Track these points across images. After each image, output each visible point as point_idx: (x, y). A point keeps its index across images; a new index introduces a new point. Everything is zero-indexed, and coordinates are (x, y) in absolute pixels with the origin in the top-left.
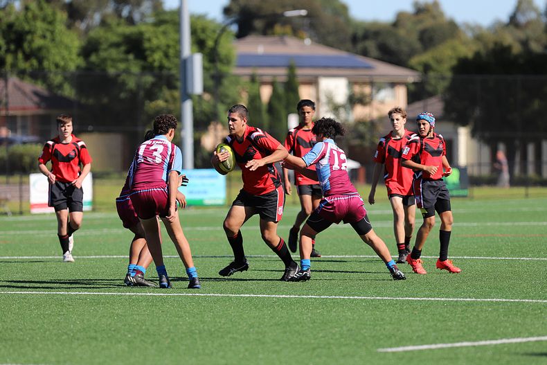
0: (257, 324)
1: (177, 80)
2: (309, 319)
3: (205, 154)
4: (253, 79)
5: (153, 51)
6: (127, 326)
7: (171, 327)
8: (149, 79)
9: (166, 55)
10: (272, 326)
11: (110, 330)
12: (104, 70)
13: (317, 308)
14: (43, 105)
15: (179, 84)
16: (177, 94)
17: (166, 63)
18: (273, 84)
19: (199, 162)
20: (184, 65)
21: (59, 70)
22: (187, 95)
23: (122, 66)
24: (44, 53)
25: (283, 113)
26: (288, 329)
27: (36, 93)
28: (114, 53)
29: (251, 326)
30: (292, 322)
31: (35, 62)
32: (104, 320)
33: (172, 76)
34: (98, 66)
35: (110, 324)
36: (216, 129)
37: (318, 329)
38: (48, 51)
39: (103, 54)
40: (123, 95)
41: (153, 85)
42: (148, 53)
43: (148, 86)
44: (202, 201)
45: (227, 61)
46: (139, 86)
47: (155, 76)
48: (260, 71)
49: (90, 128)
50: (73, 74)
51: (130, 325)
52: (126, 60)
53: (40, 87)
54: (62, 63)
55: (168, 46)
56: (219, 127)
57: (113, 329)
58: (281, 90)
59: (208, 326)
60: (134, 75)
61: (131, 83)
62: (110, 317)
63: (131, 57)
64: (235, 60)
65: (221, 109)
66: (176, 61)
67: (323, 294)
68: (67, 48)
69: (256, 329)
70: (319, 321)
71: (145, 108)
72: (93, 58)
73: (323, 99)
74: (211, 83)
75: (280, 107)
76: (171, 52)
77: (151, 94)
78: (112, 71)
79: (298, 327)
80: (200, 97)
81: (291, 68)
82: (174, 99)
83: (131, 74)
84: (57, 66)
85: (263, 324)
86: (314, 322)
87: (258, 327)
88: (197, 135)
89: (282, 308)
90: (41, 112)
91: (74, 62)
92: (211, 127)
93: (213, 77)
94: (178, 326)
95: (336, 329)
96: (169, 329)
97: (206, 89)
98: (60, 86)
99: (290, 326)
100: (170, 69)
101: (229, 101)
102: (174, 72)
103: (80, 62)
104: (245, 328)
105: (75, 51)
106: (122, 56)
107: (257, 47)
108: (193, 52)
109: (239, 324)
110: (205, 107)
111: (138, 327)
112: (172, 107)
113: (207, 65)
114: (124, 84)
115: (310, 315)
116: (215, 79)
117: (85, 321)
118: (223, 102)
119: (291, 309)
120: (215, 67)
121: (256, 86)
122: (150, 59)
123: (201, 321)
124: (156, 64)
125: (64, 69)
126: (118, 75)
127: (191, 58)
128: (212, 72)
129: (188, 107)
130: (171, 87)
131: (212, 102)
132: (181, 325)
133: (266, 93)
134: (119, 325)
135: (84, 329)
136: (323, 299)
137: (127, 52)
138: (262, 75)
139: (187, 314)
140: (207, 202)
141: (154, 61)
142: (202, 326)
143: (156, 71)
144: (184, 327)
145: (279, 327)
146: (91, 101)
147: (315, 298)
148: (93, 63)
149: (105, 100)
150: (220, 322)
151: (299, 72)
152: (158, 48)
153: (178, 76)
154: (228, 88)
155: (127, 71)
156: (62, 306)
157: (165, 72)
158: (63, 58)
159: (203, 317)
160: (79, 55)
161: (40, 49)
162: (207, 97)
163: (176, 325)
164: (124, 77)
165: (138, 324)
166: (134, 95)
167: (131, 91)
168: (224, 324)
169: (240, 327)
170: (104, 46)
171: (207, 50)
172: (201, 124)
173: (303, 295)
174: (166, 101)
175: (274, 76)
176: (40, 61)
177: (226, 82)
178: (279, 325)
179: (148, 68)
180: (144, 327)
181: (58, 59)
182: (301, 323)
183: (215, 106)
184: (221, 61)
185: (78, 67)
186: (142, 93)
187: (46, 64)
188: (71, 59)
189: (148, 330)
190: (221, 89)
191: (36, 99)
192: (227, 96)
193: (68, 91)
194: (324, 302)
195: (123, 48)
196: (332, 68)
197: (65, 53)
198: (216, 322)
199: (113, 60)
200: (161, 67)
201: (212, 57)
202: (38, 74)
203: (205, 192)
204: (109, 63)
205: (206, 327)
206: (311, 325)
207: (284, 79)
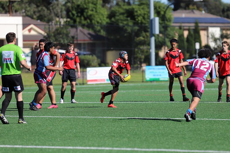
0: (182, 131)
1: (148, 28)
2: (204, 129)
3: (160, 60)
4: (180, 28)
5: (138, 16)
6: (127, 131)
7: (146, 132)
8: (136, 28)
9: (144, 18)
10: (188, 131)
11: (120, 133)
12: (118, 24)
13: (207, 124)
14: (92, 39)
15: (149, 30)
16: (148, 34)
17: (144, 21)
18: (189, 30)
19: (158, 63)
20: (151, 22)
21: (99, 24)
22: (152, 35)
23: (125, 23)
24: (92, 17)
25: (193, 42)
26: (195, 132)
27: (89, 34)
28: (122, 17)
29: (180, 132)
30: (197, 130)
31: (89, 21)
32: (118, 129)
33: (147, 26)
34: (115, 22)
35: (120, 130)
36: (165, 49)
37: (208, 133)
38: (94, 17)
39: (117, 18)
40: (125, 35)
41: (138, 30)
42: (136, 17)
43: (136, 31)
44: (159, 79)
45: (169, 20)
46: (132, 31)
47: (139, 27)
48: (183, 25)
49: (112, 48)
50: (104, 26)
51: (128, 131)
52: (127, 20)
53: (91, 31)
54: (100, 21)
55: (145, 14)
56: (166, 48)
57: (121, 132)
58: (192, 32)
59: (161, 131)
60: (130, 26)
61: (129, 30)
62: (120, 127)
63: (129, 19)
64: (173, 20)
65: (167, 40)
66: (148, 20)
67: (210, 118)
68: (102, 15)
69: (182, 133)
70: (208, 130)
71: (135, 40)
72: (113, 19)
73: (210, 36)
74: (162, 29)
75: (192, 40)
76: (146, 16)
77: (137, 34)
78: (121, 25)
79: (199, 132)
80: (158, 35)
81: (196, 23)
82: (147, 36)
83: (129, 25)
84: (98, 22)
85: (184, 131)
86: (207, 130)
87: (183, 132)
88: (157, 51)
89: (192, 124)
90: (91, 42)
91: (105, 21)
92: (163, 48)
93: (163, 27)
94: (149, 132)
95: (216, 133)
96: (145, 132)
97: (160, 32)
98: (99, 31)
99: (196, 132)
100: (145, 24)
101: (170, 37)
102: (147, 25)
103: (108, 20)
104: (177, 132)
105: (105, 16)
106: (125, 18)
107: (182, 14)
108: (155, 17)
109: (175, 130)
110: (160, 39)
111: (132, 132)
112: (146, 40)
113: (161, 22)
114: (126, 30)
115: (204, 127)
116: (164, 28)
117: (110, 129)
118: (167, 38)
119: (197, 124)
120: (165, 23)
121: (181, 31)
122: (137, 20)
123: (158, 129)
124: (140, 22)
125: (101, 24)
126: (124, 26)
127: (154, 19)
128: (163, 25)
129: (153, 40)
130: (146, 31)
131: (163, 37)
132: (150, 131)
133: (186, 33)
134: (124, 131)
135: (110, 132)
136: (210, 120)
137: (127, 17)
138: (184, 26)
139: (153, 126)
140: (161, 79)
141: (139, 20)
142: (159, 131)
143: (140, 25)
144: (151, 132)
145: (191, 132)
146: (112, 37)
147: (207, 120)
148: (113, 21)
149: (118, 37)
150: (166, 130)
151: (200, 25)
152: (140, 15)
153: (149, 27)
154: (170, 31)
155: (127, 25)
156: (100, 123)
157: (143, 25)
158: (101, 20)
159: (159, 128)
160: (107, 18)
161: (91, 15)
162: (161, 35)
163: (148, 131)
164: (126, 27)
165: (132, 130)
166: (130, 34)
167: (129, 33)
168: (168, 130)
169: (175, 132)
170: (118, 14)
171: (161, 16)
172: (158, 47)
173: (202, 118)
174: (144, 37)
175: (189, 27)
176: (91, 21)
177: (169, 29)
178: (191, 131)
179: (136, 23)
180: (134, 132)
181: (98, 20)
182: (201, 130)
183: (164, 39)
184: (167, 20)
185: (107, 23)
186: (133, 34)
187: (93, 21)
188: (104, 20)
189: (136, 133)
190: (167, 32)
191: (89, 36)
192: (170, 35)
193: (103, 33)
194: (210, 121)
195: (125, 15)
196: (214, 23)
197: (101, 17)
198: (165, 130)
199: (121, 20)
200: (142, 23)
201: (163, 18)
202: (90, 26)
203: (160, 75)
204: (120, 21)
205: (161, 132)
206: (205, 131)
207: (193, 28)
